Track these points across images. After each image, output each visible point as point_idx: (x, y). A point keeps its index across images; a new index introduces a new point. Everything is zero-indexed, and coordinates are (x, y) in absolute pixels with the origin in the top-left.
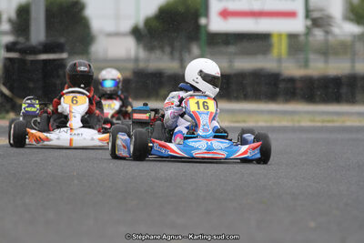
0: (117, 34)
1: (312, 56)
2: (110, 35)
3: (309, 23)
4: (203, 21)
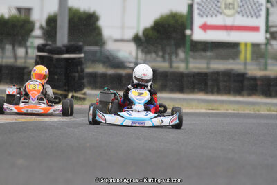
0: (122, 41)
1: (270, 61)
2: (117, 41)
3: (268, 36)
4: (188, 32)
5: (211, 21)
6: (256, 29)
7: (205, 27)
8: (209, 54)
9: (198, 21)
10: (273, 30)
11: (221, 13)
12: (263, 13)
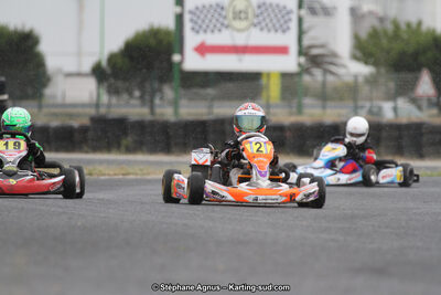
1: (306, 101)
2: (69, 75)
3: (303, 60)
4: (176, 58)
5: (213, 39)
6: (283, 50)
7: (202, 49)
8: (210, 91)
9: (191, 40)
10: (315, 52)
11: (227, 27)
12: (294, 25)
